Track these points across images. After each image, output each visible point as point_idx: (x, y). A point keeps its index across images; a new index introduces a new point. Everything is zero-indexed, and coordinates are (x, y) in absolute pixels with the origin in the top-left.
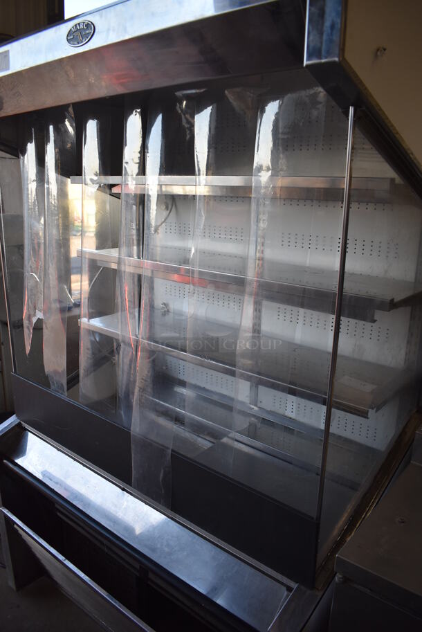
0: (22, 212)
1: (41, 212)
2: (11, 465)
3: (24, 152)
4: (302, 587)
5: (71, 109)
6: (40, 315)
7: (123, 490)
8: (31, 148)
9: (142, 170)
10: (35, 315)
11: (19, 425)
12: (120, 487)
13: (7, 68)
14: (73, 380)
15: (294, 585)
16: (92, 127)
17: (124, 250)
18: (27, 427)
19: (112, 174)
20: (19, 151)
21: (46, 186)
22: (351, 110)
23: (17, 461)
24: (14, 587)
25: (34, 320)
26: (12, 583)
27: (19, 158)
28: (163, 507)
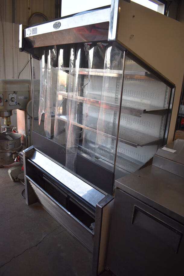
0: (40, 79)
1: (46, 78)
2: (30, 161)
3: (41, 58)
4: (109, 195)
5: (55, 47)
6: (43, 112)
7: (63, 168)
8: (43, 57)
9: (74, 66)
10: (42, 112)
11: (34, 149)
12: (62, 167)
13: (36, 33)
14: (52, 137)
15: (107, 194)
16: (61, 51)
17: (75, 93)
18: (36, 149)
19: (67, 67)
20: (39, 58)
21: (47, 70)
22: (124, 52)
23: (33, 160)
24: (28, 204)
25: (42, 113)
26: (27, 203)
27: (39, 60)
28: (74, 172)
